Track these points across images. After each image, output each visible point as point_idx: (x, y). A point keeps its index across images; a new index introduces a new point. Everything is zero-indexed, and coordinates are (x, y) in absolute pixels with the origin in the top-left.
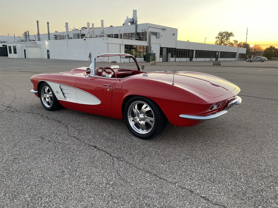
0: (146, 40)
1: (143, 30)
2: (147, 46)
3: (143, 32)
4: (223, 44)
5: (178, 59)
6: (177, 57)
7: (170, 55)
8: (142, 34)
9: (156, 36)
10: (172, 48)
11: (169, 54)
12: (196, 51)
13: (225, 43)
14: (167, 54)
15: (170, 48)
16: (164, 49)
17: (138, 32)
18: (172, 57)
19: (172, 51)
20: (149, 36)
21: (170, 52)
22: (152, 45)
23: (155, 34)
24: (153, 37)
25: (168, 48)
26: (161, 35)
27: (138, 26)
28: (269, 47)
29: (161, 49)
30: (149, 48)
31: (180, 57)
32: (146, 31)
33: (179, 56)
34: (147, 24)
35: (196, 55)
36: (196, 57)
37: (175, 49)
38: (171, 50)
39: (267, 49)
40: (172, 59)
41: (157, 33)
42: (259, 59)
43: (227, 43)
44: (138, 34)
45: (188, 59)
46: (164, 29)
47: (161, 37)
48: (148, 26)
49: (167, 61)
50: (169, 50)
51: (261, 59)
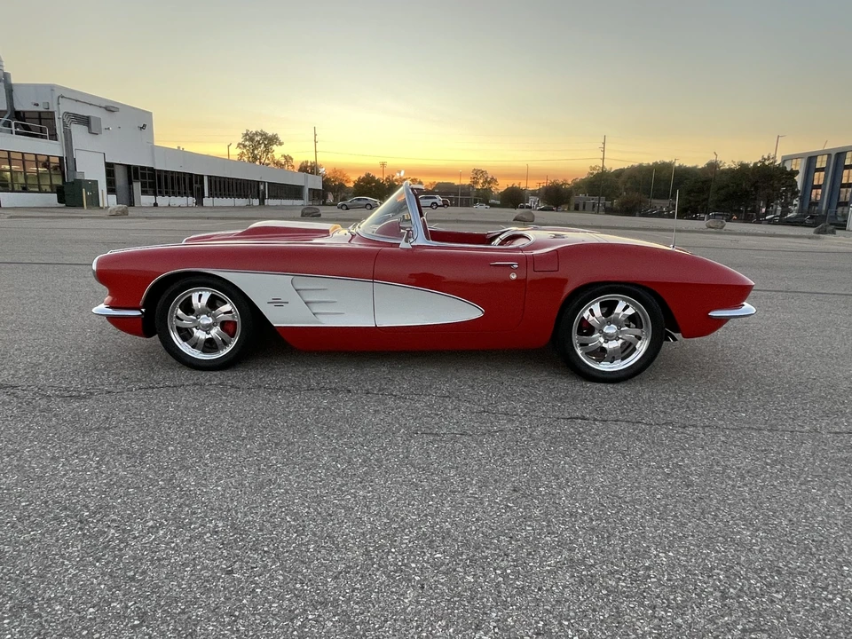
0: (54, 137)
1: (37, 105)
2: (61, 159)
3: (40, 113)
4: (257, 163)
5: (163, 201)
6: (161, 194)
7: (137, 186)
8: (37, 116)
9: (86, 128)
10: (143, 168)
11: (135, 184)
12: (209, 177)
13: (262, 161)
14: (130, 183)
15: (136, 168)
16: (117, 168)
17: (18, 108)
18: (144, 193)
19: (143, 176)
20: (65, 125)
21: (137, 178)
22: (78, 156)
23: (85, 121)
24: (78, 131)
25: (129, 167)
26: (103, 126)
27: (14, 88)
28: (363, 175)
29: (110, 169)
30: (71, 164)
31: (167, 194)
32: (50, 110)
33: (164, 190)
34: (52, 88)
35: (210, 189)
36: (211, 195)
37: (152, 169)
38: (140, 171)
39: (360, 180)
40: (147, 200)
41: (88, 117)
42: (364, 203)
43: (267, 161)
44: (18, 115)
45: (192, 200)
46: (110, 109)
47: (103, 131)
48: (57, 94)
49: (131, 204)
50: (133, 173)
51: (367, 202)
